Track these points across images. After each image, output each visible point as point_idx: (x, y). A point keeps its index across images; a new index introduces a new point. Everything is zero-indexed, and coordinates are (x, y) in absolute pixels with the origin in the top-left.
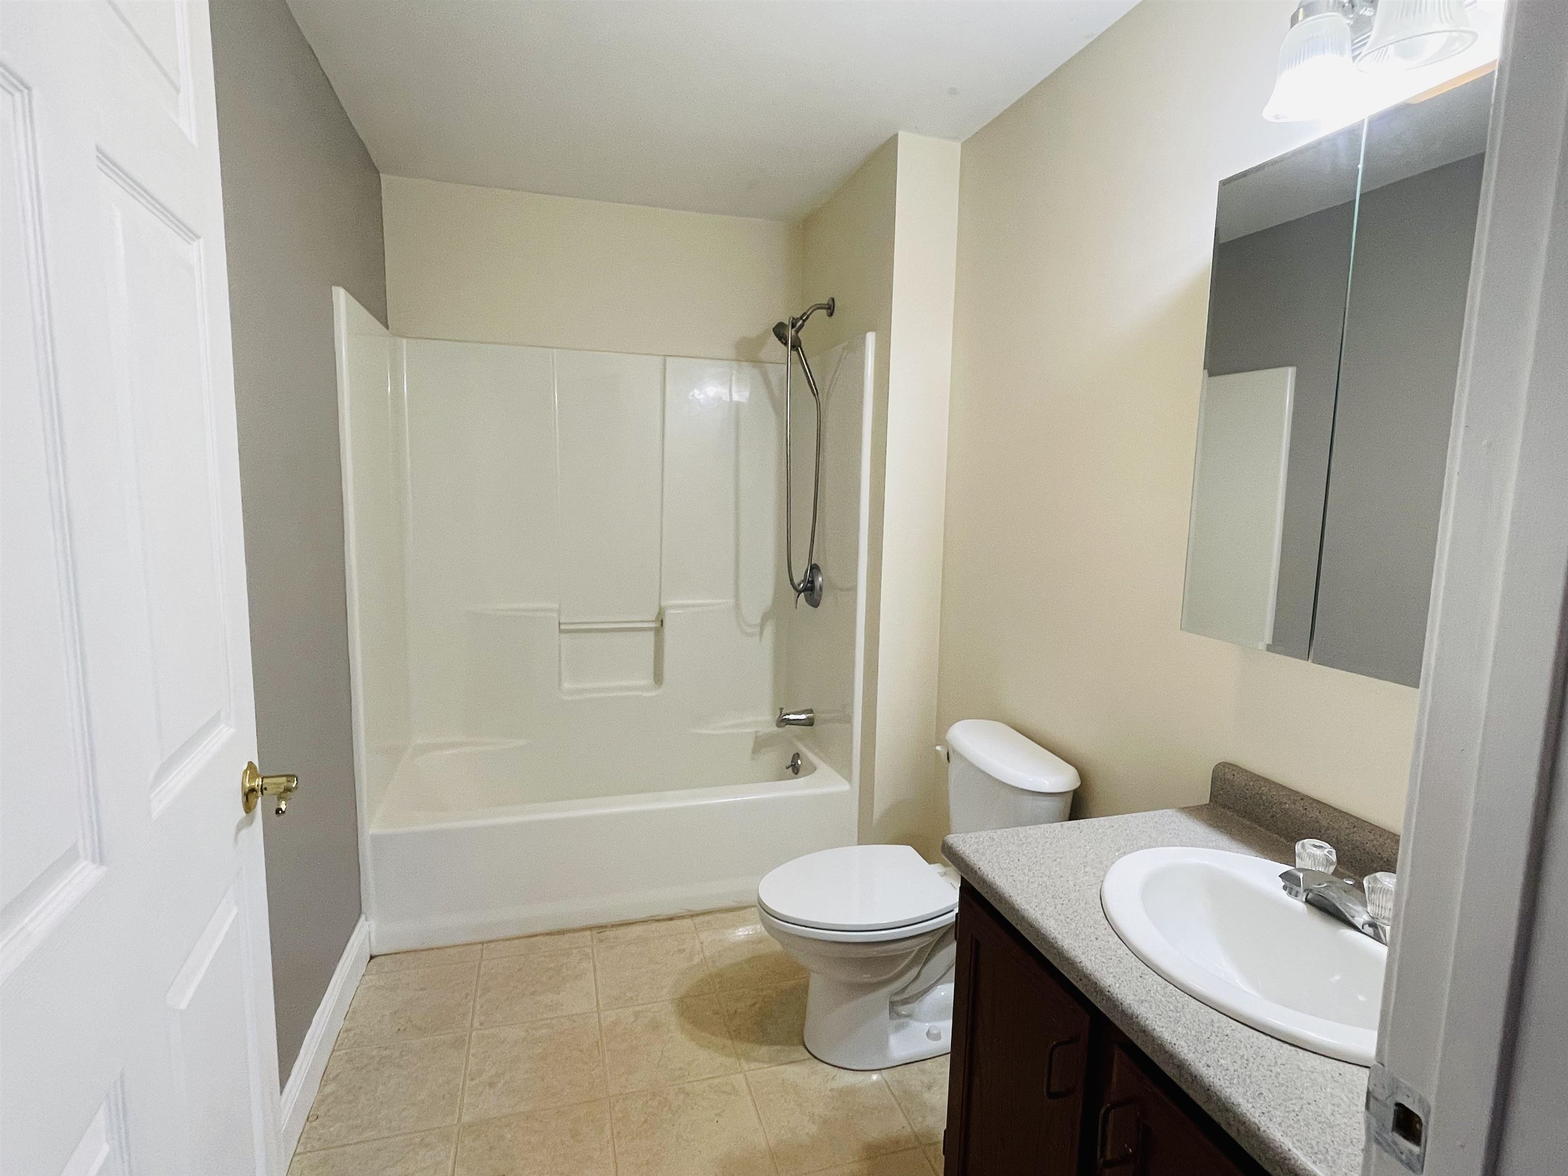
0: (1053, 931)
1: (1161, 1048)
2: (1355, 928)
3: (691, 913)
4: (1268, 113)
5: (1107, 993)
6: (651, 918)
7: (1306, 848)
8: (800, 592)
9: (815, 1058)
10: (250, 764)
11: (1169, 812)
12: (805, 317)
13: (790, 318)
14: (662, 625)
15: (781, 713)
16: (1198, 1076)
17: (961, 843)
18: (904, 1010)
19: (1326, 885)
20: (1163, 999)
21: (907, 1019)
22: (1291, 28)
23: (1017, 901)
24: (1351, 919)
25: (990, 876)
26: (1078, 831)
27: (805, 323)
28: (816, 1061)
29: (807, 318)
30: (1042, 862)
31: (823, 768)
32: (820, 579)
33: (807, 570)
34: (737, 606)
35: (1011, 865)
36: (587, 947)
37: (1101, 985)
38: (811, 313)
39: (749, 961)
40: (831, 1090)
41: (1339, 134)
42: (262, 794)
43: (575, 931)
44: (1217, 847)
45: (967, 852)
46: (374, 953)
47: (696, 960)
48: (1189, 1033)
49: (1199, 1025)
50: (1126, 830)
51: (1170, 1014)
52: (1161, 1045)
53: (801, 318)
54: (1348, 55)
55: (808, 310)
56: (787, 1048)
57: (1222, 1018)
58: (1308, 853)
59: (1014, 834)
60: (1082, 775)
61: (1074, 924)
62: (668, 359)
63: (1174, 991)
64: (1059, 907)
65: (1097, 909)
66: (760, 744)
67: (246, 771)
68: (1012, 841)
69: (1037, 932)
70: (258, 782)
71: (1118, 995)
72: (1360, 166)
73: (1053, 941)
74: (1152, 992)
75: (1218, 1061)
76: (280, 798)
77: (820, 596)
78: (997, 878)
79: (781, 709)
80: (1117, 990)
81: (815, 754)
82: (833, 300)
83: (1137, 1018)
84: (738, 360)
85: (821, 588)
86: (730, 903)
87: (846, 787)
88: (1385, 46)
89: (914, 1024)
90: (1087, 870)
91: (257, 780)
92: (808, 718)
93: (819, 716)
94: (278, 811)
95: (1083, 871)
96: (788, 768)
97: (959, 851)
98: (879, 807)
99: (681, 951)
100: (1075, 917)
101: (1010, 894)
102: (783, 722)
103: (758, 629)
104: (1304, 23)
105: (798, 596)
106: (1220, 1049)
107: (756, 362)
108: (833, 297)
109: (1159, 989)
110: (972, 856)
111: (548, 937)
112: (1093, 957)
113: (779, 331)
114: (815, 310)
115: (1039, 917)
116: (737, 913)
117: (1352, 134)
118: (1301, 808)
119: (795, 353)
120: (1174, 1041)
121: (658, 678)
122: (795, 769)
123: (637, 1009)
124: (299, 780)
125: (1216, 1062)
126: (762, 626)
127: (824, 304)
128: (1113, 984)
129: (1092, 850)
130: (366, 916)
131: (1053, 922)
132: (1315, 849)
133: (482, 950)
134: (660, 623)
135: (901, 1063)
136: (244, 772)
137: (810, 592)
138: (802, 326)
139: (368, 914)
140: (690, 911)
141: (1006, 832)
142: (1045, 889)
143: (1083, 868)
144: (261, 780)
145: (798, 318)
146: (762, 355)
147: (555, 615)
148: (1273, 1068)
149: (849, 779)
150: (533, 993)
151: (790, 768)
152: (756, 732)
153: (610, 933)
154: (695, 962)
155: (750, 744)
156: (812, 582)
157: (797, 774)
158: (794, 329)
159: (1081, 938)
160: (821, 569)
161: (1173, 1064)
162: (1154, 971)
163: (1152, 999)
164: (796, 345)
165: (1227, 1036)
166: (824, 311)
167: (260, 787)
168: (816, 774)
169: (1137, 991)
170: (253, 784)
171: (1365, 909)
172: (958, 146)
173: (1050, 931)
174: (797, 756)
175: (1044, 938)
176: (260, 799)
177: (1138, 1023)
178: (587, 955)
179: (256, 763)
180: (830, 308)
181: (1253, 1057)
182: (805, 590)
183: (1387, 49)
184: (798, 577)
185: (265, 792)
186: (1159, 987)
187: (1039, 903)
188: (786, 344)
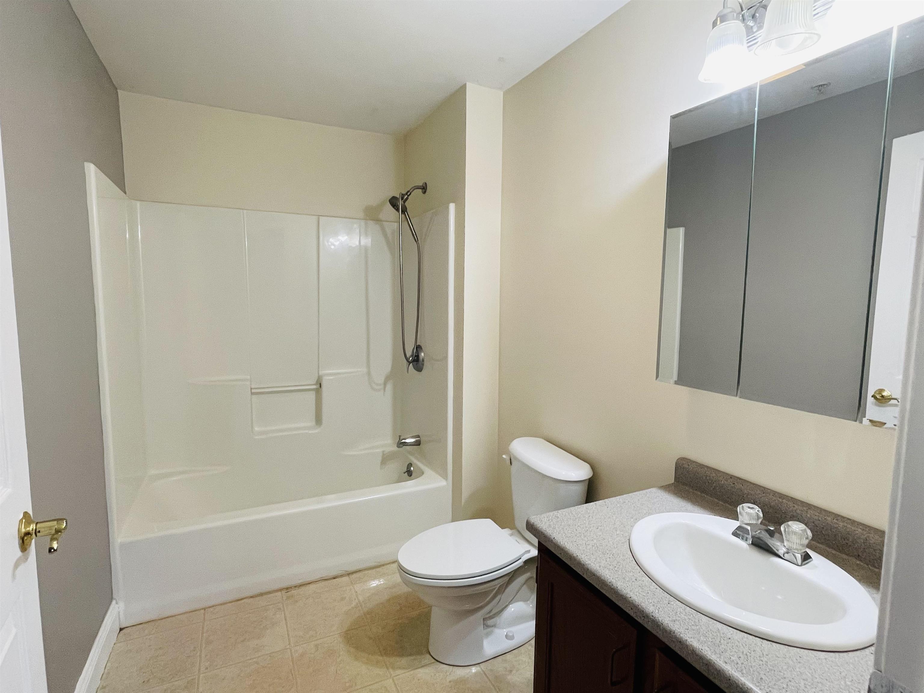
0: (609, 577)
1: (693, 652)
2: (779, 557)
3: (348, 573)
4: (702, 77)
5: (652, 617)
6: (321, 579)
7: (745, 509)
8: (410, 363)
9: (437, 661)
10: (26, 514)
11: (654, 490)
12: (408, 193)
13: (400, 194)
14: (320, 387)
15: (400, 439)
16: (721, 671)
17: (539, 521)
18: (490, 622)
19: (759, 531)
20: (686, 617)
21: (492, 629)
22: (713, 28)
23: (582, 558)
24: (776, 551)
25: (562, 543)
26: (606, 507)
27: (409, 197)
28: (438, 663)
29: (410, 194)
30: (590, 530)
31: (428, 472)
32: (423, 354)
33: (414, 348)
34: (369, 374)
35: (573, 534)
36: (279, 603)
37: (647, 611)
38: (412, 191)
39: (388, 600)
40: (450, 682)
41: (744, 90)
42: (36, 535)
43: (269, 593)
44: (686, 511)
45: (544, 528)
46: (122, 627)
47: (354, 604)
48: (708, 640)
49: (711, 633)
50: (633, 504)
51: (693, 627)
52: (693, 650)
53: (407, 194)
54: (746, 45)
55: (411, 189)
56: (419, 657)
57: (723, 626)
58: (746, 512)
59: (569, 512)
60: (593, 468)
61: (620, 571)
62: (320, 217)
63: (690, 611)
64: (608, 559)
65: (631, 559)
66: (386, 459)
67: (22, 520)
68: (569, 517)
69: (598, 579)
70: (32, 527)
71: (659, 618)
72: (756, 109)
73: (610, 584)
74: (678, 613)
75: (731, 658)
76: (52, 540)
77: (423, 365)
78: (566, 544)
79: (400, 436)
80: (657, 614)
81: (423, 463)
82: (426, 183)
83: (674, 633)
84: (366, 219)
85: (423, 361)
86: (373, 564)
87: (443, 483)
88: (769, 41)
89: (497, 631)
90: (618, 533)
91: (32, 525)
92: (417, 441)
93: (423, 439)
94: (51, 550)
95: (615, 534)
96: (405, 473)
97: (539, 527)
98: (465, 493)
99: (343, 599)
100: (619, 566)
101: (577, 554)
102: (401, 444)
103: (382, 386)
104: (720, 26)
105: (409, 365)
106: (729, 649)
107: (377, 220)
108: (425, 181)
109: (682, 611)
110: (548, 530)
111: (252, 599)
112: (637, 593)
113: (393, 202)
114: (414, 189)
115: (598, 568)
116: (378, 569)
117: (750, 91)
118: (731, 483)
119: (403, 215)
120: (700, 647)
121: (319, 420)
122: (409, 473)
123: (316, 642)
124: (68, 522)
125: (729, 659)
126: (385, 384)
127: (420, 186)
128: (654, 611)
129: (617, 519)
130: (116, 601)
131: (607, 572)
132: (749, 509)
133: (204, 614)
134: (319, 385)
135: (492, 657)
136: (20, 521)
137: (416, 363)
138: (407, 199)
139: (117, 599)
140: (347, 571)
141: (564, 511)
142: (597, 548)
143: (615, 531)
144: (35, 525)
145: (404, 194)
146: (381, 216)
147: (248, 383)
148: (762, 659)
149: (445, 477)
150: (243, 641)
151: (407, 473)
152: (383, 452)
153: (294, 592)
154: (353, 605)
155: (380, 459)
156: (418, 356)
157: (411, 476)
158: (402, 201)
159: (627, 580)
160: (422, 347)
161: (703, 663)
162: (675, 599)
163: (680, 618)
164: (404, 211)
165: (730, 639)
166: (420, 190)
167: (34, 531)
168: (424, 475)
169: (669, 614)
170: (28, 529)
171: (783, 544)
172: (501, 93)
173: (607, 577)
174: (410, 465)
175: (604, 583)
176: (33, 541)
177: (676, 636)
178: (280, 609)
179: (31, 512)
180: (424, 188)
181: (748, 652)
182: (413, 361)
183: (771, 42)
184: (409, 354)
185: (38, 534)
186: (681, 609)
187: (596, 559)
188: (398, 210)
